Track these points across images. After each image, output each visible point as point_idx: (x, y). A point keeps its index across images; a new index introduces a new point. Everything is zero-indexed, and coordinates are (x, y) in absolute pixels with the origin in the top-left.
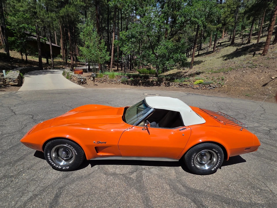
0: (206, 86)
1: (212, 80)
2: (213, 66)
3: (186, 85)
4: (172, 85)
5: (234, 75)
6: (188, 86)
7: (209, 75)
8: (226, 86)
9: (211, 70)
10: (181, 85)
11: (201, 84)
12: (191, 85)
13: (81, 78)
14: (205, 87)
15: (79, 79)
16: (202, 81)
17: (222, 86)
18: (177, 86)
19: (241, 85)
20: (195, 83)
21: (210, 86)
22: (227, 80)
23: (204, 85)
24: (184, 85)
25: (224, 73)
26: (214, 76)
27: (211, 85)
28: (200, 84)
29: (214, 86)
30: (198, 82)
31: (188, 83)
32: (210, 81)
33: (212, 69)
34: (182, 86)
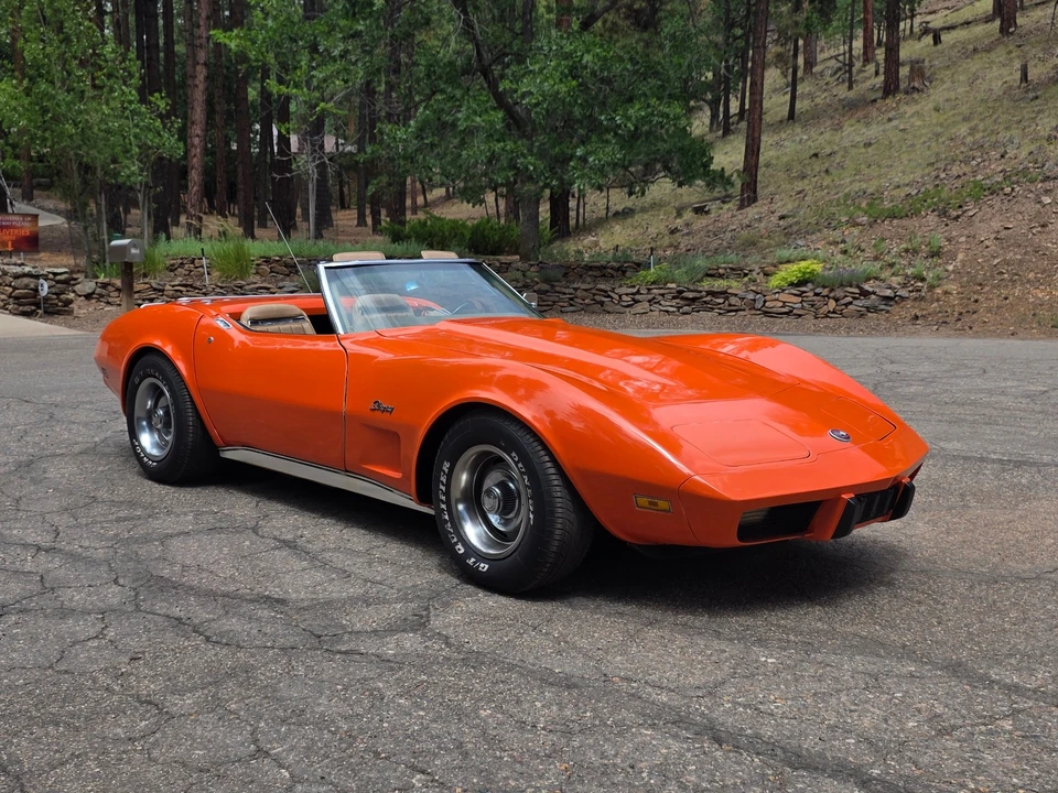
0: (839, 293)
1: (876, 258)
2: (879, 176)
3: (724, 294)
4: (636, 302)
5: (996, 225)
6: (733, 300)
7: (856, 231)
8: (953, 287)
9: (870, 205)
10: (691, 295)
11: (810, 286)
12: (751, 296)
13: (37, 277)
14: (832, 304)
15: (26, 280)
16: (818, 268)
17: (932, 287)
18: (668, 304)
19: (1031, 275)
20: (774, 281)
21: (865, 294)
22: (961, 256)
23: (825, 292)
24: (710, 293)
25: (944, 213)
26: (887, 234)
27: (867, 287)
28: (802, 283)
29: (888, 293)
30: (791, 272)
31: (735, 286)
32: (863, 265)
33: (875, 197)
34: (694, 300)
